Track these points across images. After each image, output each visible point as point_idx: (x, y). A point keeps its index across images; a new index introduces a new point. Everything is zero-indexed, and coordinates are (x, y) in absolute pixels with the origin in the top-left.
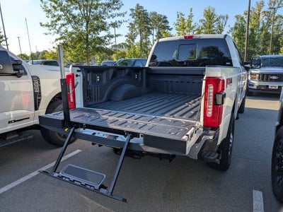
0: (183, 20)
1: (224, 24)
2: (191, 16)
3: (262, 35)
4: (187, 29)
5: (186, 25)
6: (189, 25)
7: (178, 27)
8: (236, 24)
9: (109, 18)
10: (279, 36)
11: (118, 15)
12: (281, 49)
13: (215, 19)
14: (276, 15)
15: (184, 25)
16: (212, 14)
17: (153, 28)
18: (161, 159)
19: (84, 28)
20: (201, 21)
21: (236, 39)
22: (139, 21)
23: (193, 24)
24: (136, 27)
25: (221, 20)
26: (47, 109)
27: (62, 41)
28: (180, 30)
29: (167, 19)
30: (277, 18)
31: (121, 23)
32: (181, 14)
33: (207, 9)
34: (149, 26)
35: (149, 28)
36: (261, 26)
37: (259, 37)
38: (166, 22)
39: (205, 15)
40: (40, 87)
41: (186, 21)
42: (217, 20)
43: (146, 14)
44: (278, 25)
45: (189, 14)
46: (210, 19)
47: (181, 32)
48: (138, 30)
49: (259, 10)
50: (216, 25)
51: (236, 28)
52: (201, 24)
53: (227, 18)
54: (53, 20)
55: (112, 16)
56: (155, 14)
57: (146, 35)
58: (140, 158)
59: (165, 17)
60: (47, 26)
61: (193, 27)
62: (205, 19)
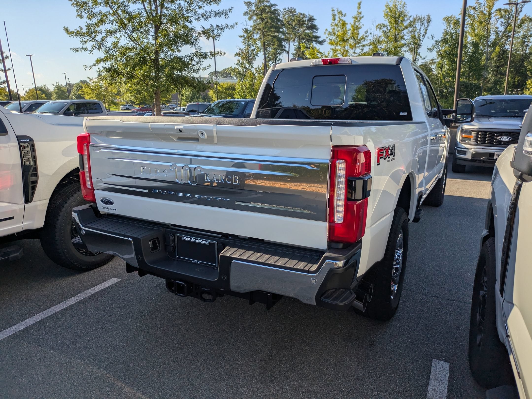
0: (344, 24)
1: (422, 33)
2: (358, 18)
3: (494, 55)
4: (351, 41)
5: (349, 33)
6: (355, 36)
7: (333, 38)
8: (446, 33)
9: (198, 19)
10: (525, 58)
11: (217, 14)
12: (529, 82)
13: (406, 23)
14: (521, 16)
15: (344, 34)
16: (401, 13)
17: (287, 40)
18: (252, 303)
19: (151, 40)
20: (380, 26)
21: (446, 62)
22: (261, 26)
23: (361, 33)
24: (256, 36)
25: (418, 25)
26: (51, 199)
27: (108, 64)
28: (337, 44)
29: (316, 23)
30: (523, 21)
31: (222, 29)
32: (340, 13)
33: (391, 5)
34: (281, 36)
35: (280, 40)
36: (493, 37)
37: (487, 59)
38: (314, 27)
39: (387, 15)
40: (34, 157)
41: (349, 27)
42: (410, 25)
43: (275, 12)
44: (525, 37)
45: (355, 14)
46: (397, 23)
47: (339, 47)
48: (259, 44)
49: (490, 7)
50: (407, 36)
51: (445, 41)
52: (380, 33)
53: (429, 21)
54: (90, 22)
55: (203, 15)
56: (292, 12)
57: (275, 54)
58: (213, 300)
59: (311, 19)
60: (79, 33)
61: (363, 38)
62: (387, 22)
